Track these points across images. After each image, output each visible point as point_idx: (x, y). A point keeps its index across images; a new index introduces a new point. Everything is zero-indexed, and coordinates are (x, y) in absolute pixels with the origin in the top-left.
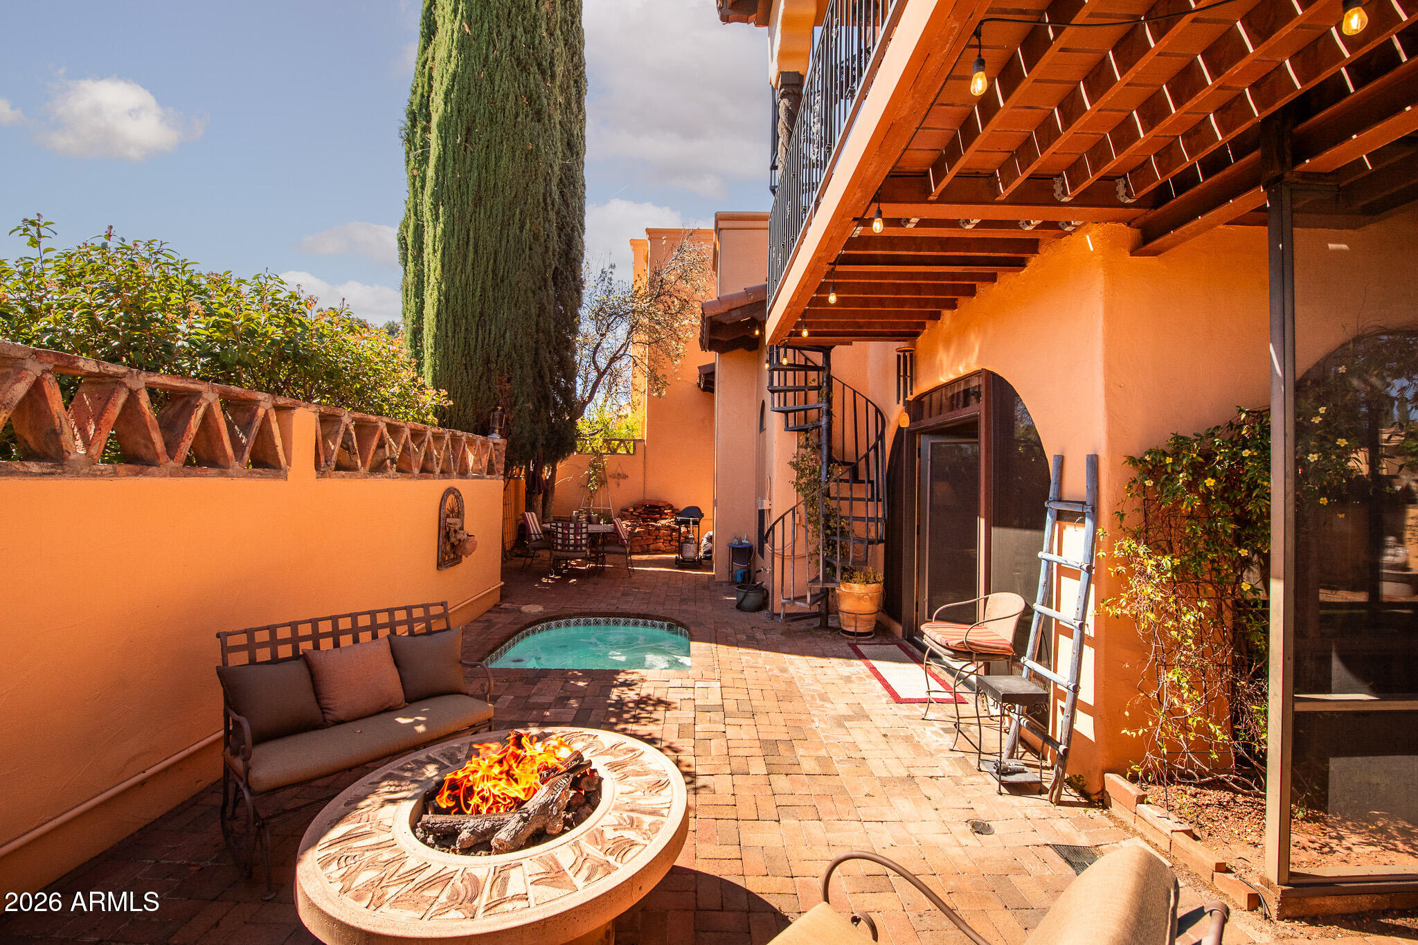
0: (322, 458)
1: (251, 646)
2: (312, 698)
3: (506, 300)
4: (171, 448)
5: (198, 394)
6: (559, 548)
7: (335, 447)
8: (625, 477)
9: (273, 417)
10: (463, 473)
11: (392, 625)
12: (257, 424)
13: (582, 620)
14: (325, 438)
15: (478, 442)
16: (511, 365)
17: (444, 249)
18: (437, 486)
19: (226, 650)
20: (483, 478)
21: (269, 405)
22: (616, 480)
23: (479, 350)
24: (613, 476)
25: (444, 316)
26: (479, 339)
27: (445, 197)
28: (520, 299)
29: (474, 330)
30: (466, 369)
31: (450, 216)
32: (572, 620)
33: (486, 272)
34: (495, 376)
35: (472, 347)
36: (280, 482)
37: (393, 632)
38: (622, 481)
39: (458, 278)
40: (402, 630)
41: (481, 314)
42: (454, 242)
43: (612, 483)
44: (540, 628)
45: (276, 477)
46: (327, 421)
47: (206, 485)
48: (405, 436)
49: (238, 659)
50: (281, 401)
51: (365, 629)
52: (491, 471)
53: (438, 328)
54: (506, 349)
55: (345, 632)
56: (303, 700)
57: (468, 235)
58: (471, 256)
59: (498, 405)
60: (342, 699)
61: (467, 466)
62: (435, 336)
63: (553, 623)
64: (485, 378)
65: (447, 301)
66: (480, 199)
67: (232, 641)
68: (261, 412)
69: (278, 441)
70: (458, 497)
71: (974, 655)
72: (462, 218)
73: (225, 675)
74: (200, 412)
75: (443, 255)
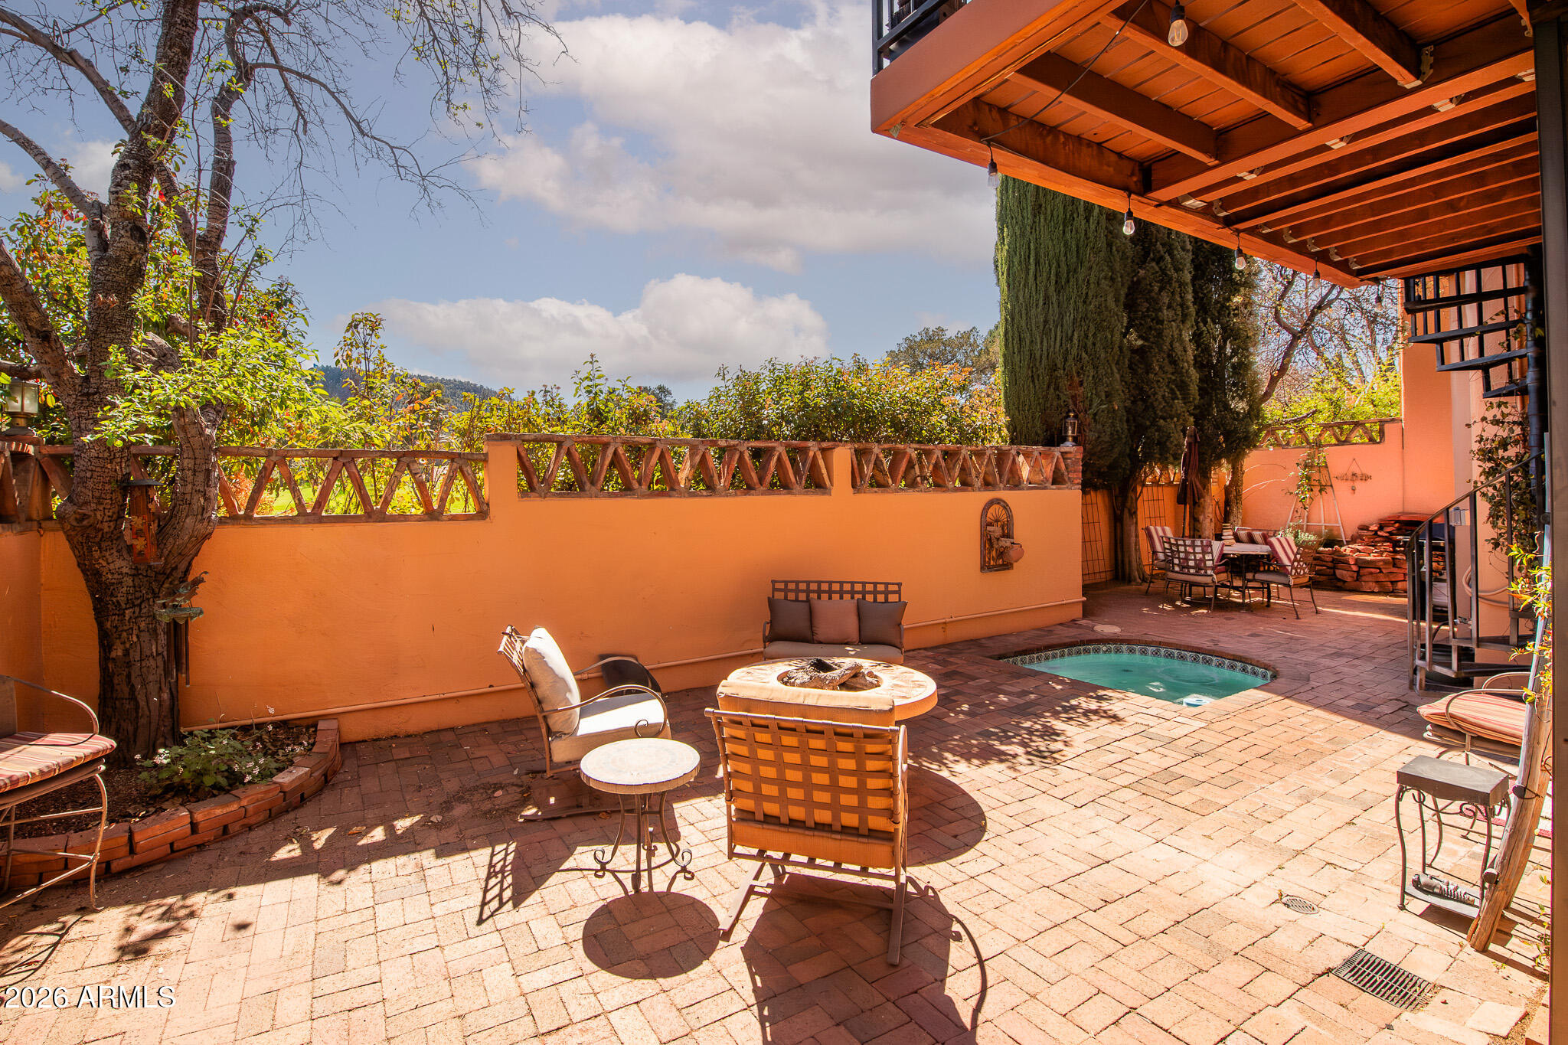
0: (858, 480)
1: (786, 590)
2: (807, 624)
3: (1072, 301)
4: (761, 480)
5: (773, 448)
6: (1177, 569)
7: (868, 470)
8: (1366, 478)
9: (819, 457)
10: (1016, 484)
11: (864, 593)
12: (809, 461)
13: (1163, 650)
14: (860, 464)
15: (1036, 453)
16: (1082, 368)
17: (1008, 270)
18: (977, 499)
19: (774, 590)
20: (1045, 488)
21: (816, 449)
22: (1350, 484)
23: (1044, 358)
24: (1343, 478)
25: (1010, 334)
26: (1044, 348)
27: (1008, 220)
28: (1090, 294)
29: (1039, 341)
30: (1033, 381)
31: (1013, 235)
32: (1150, 649)
33: (1048, 279)
34: (1064, 383)
35: (1038, 356)
36: (826, 497)
37: (864, 598)
38: (1359, 485)
39: (1021, 293)
40: (870, 598)
41: (1046, 322)
42: (1016, 260)
43: (1341, 488)
44: (1104, 648)
45: (824, 494)
46: (860, 454)
47: (781, 500)
48: (935, 457)
49: (779, 595)
50: (825, 445)
51: (847, 592)
52: (1057, 479)
53: (1006, 346)
54: (1074, 352)
55: (836, 592)
56: (802, 625)
57: (1029, 248)
58: (1032, 267)
59: (1069, 411)
60: (823, 630)
61: (1020, 477)
62: (1004, 356)
63: (1124, 647)
64: (1053, 386)
65: (1013, 319)
66: (1040, 206)
67: (778, 586)
68: (811, 454)
69: (824, 471)
70: (1006, 507)
71: (1468, 739)
72: (1023, 234)
73: (772, 603)
74: (775, 458)
75: (1008, 274)
